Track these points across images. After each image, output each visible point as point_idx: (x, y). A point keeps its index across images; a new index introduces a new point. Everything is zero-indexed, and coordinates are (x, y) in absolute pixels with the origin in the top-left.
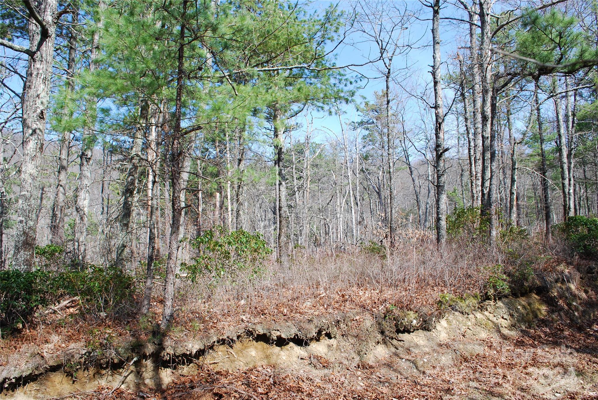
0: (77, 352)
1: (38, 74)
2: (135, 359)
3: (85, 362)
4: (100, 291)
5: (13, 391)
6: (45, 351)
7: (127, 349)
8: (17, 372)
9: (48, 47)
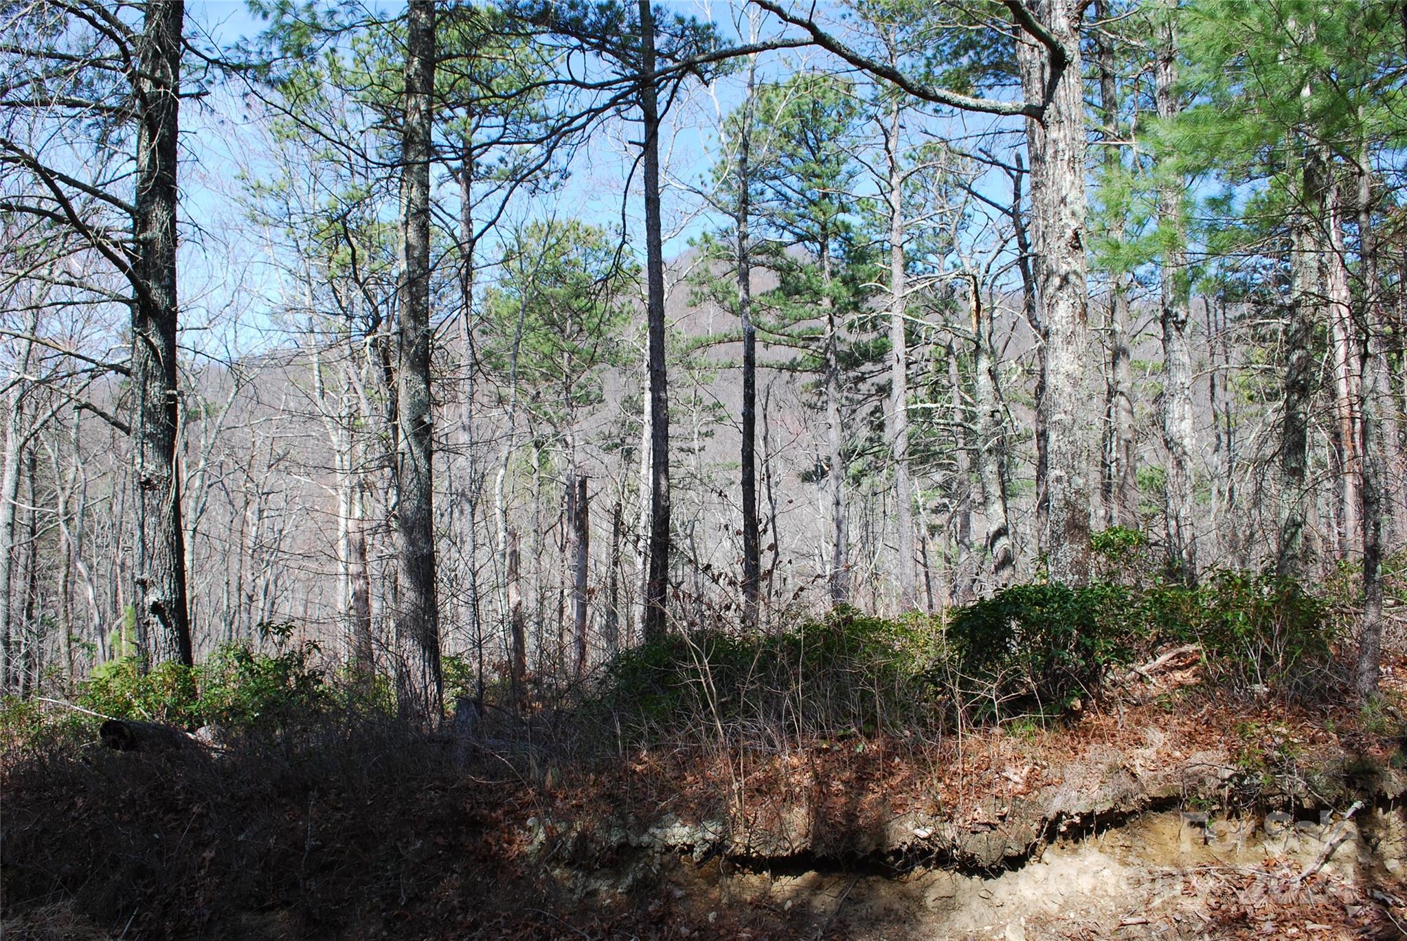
0: (1212, 772)
1: (1056, 152)
2: (1358, 805)
3: (1231, 797)
4: (1250, 633)
5: (1076, 842)
6: (1137, 762)
7: (1335, 778)
8: (1082, 802)
9: (1071, 87)
